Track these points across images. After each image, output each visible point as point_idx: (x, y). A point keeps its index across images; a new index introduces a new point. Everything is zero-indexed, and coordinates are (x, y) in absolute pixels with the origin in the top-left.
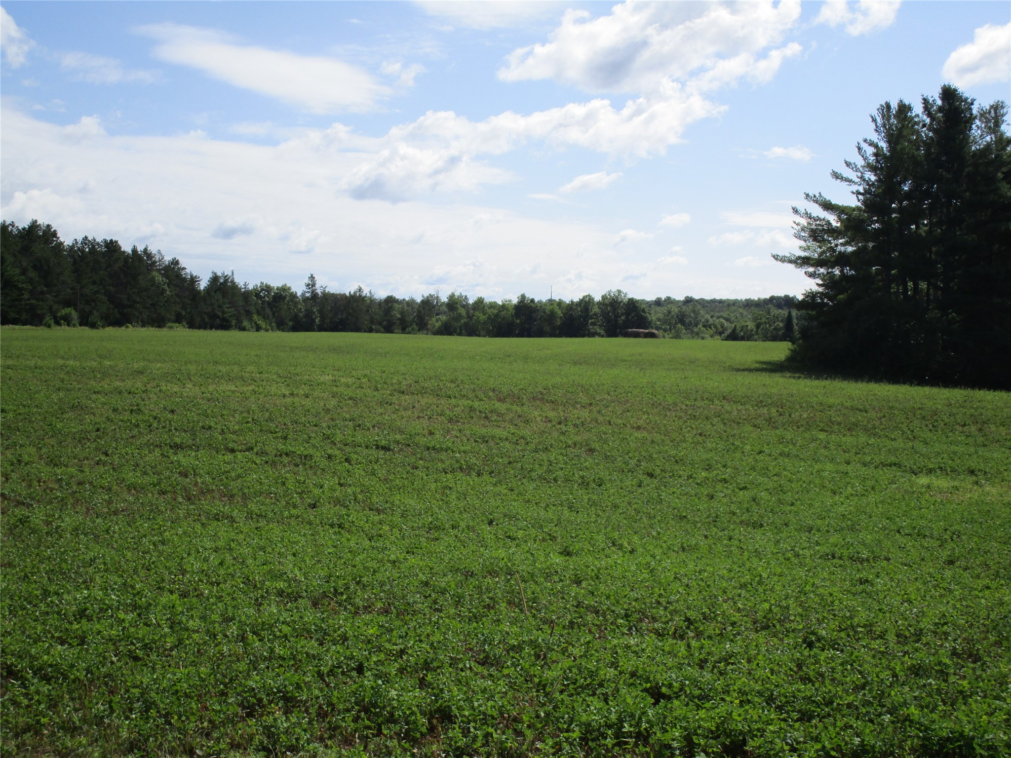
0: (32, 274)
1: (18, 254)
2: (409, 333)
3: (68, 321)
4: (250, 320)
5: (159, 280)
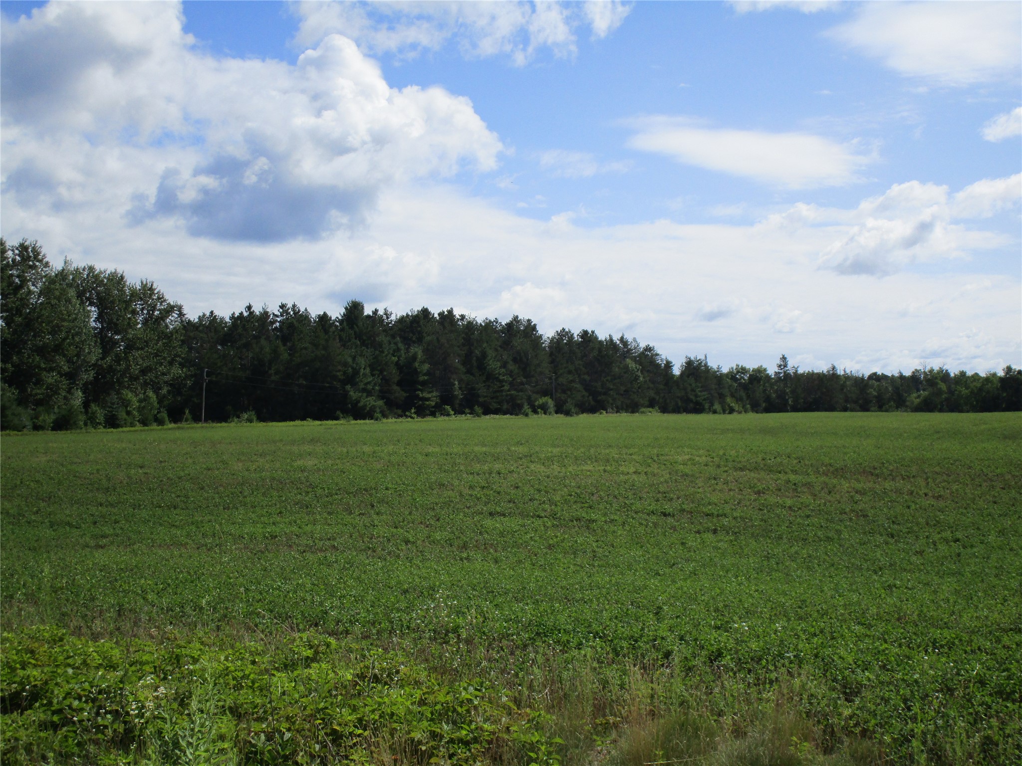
0: (512, 366)
1: (499, 348)
2: (887, 411)
3: (545, 409)
4: (723, 403)
5: (632, 367)
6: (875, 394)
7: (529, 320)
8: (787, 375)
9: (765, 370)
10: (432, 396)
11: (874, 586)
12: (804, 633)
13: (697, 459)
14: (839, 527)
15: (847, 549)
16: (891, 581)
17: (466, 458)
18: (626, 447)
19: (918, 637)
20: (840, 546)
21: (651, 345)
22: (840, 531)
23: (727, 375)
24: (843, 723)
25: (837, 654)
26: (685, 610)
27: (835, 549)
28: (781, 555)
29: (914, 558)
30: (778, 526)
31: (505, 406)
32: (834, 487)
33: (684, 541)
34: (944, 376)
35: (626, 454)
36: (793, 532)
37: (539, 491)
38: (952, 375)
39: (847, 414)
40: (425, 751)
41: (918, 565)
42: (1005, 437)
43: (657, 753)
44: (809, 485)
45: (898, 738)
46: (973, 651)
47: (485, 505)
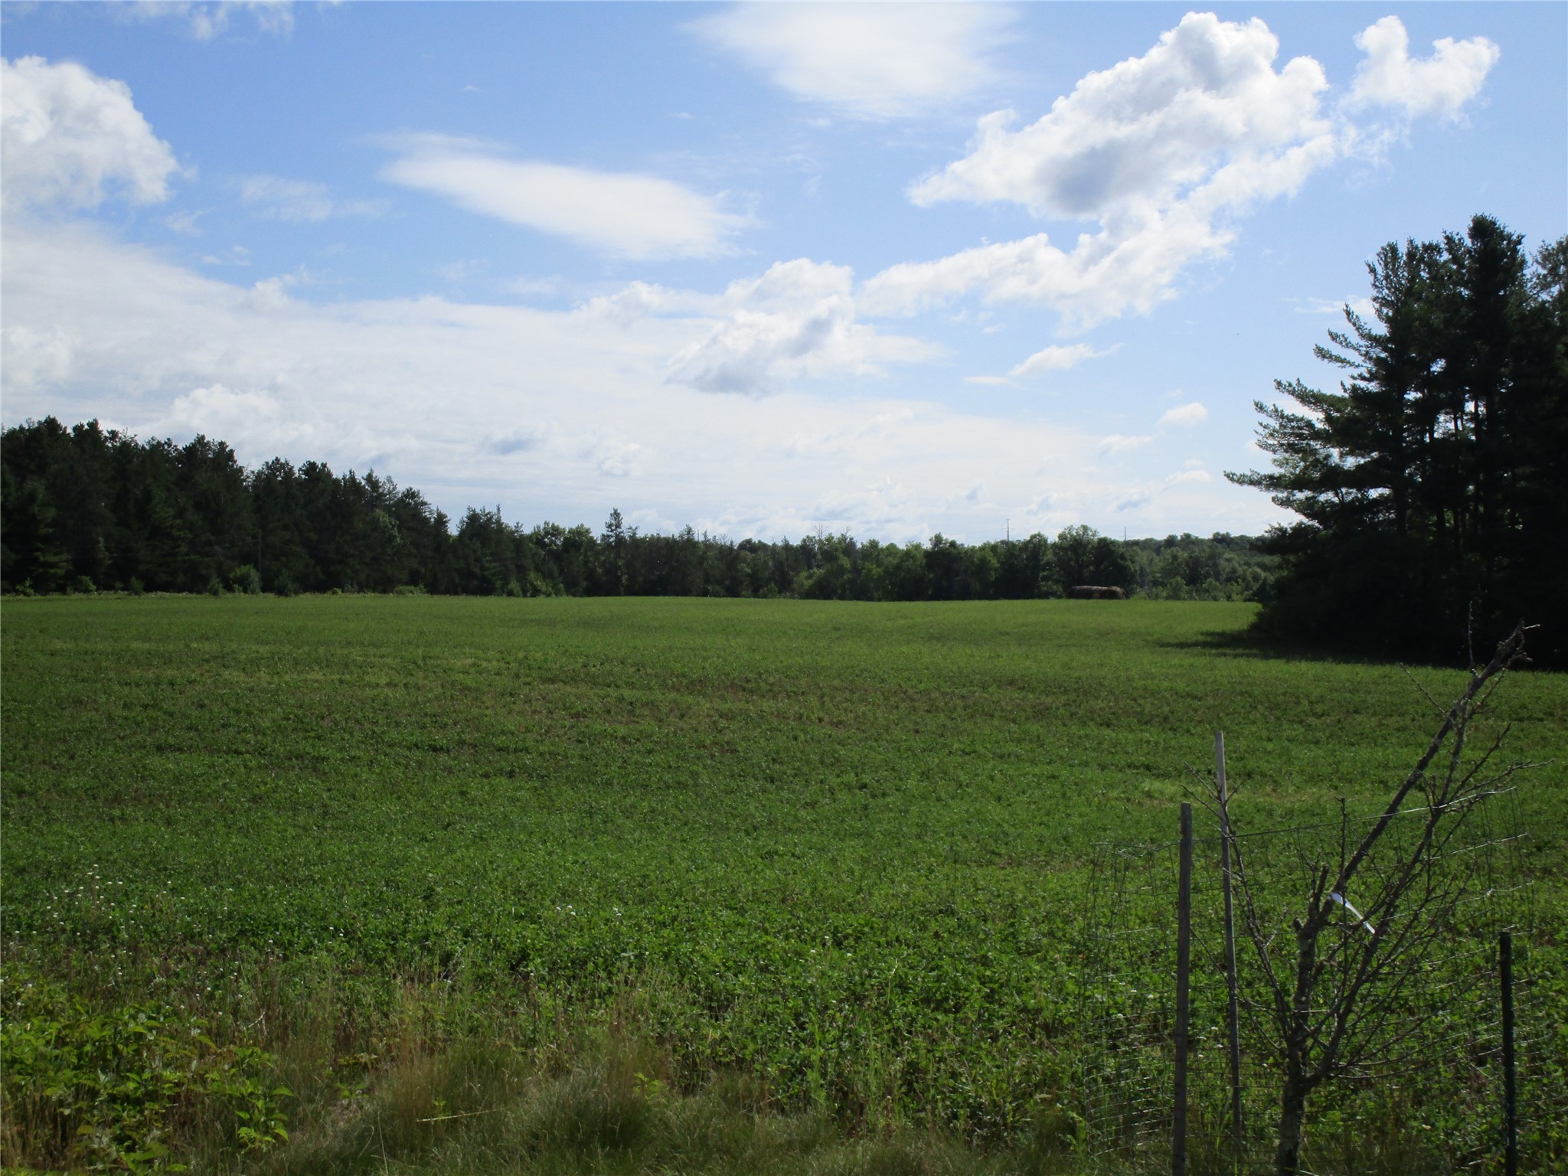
0: (192, 515)
1: (173, 487)
2: (765, 596)
3: (245, 585)
4: (523, 580)
5: (384, 522)
6: (749, 571)
7: (222, 444)
8: (620, 540)
9: (588, 531)
10: (61, 561)
11: (746, 854)
12: (648, 923)
13: (485, 664)
14: (695, 768)
15: (707, 800)
16: (771, 845)
17: (119, 659)
18: (374, 645)
19: (813, 925)
20: (697, 795)
21: (415, 489)
22: (697, 773)
23: (530, 538)
24: (709, 1051)
25: (698, 951)
26: (469, 891)
27: (689, 800)
28: (610, 809)
29: (802, 813)
30: (607, 766)
31: (181, 579)
32: (689, 708)
33: (464, 789)
34: (846, 547)
35: (374, 656)
36: (628, 775)
37: (237, 712)
38: (859, 546)
39: (708, 600)
40: (69, 1116)
41: (807, 823)
42: (931, 638)
43: (437, 1103)
44: (651, 705)
45: (787, 1069)
46: (889, 944)
47: (149, 734)
